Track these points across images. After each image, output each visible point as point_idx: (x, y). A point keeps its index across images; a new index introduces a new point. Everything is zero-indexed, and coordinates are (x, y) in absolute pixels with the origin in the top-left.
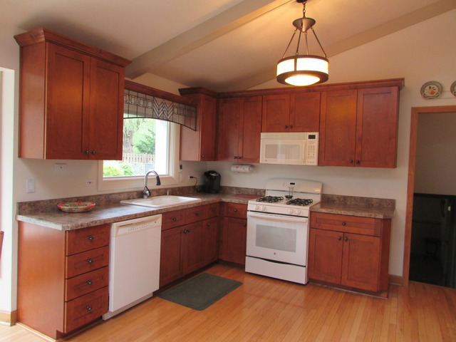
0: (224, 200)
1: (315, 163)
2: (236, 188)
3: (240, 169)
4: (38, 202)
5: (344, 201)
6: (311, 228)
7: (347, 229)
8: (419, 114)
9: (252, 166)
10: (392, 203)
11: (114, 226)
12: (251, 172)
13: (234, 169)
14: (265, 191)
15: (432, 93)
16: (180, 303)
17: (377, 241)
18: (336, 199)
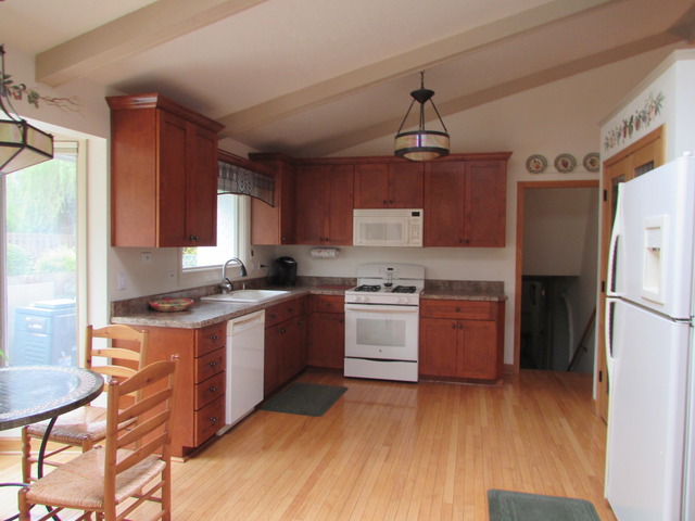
0: (312, 292)
1: (421, 244)
2: (317, 278)
3: (324, 253)
4: (130, 301)
5: (450, 286)
6: (422, 317)
7: (461, 315)
8: (524, 188)
9: (338, 250)
10: (501, 285)
11: (230, 323)
12: (337, 256)
13: (315, 253)
14: (355, 280)
15: (537, 167)
16: (291, 412)
17: (493, 326)
18: (440, 284)
